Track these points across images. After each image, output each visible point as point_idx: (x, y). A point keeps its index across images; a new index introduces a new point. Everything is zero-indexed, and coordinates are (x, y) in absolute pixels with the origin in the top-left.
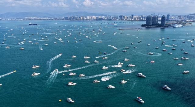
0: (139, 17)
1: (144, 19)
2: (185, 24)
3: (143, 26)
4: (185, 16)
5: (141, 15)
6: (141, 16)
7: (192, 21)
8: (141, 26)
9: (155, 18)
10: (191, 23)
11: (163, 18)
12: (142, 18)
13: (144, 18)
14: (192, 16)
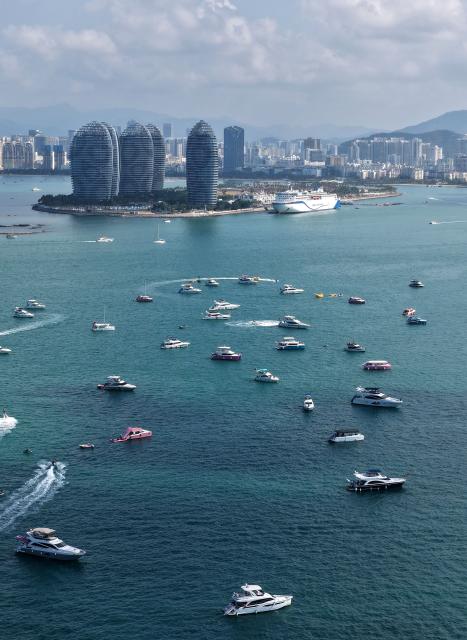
0: (18, 146)
1: (60, 160)
2: (355, 191)
3: (48, 204)
4: (345, 147)
5: (32, 133)
6: (32, 141)
7: (393, 174)
8: (35, 208)
9: (140, 146)
10: (390, 189)
11: (199, 142)
12: (38, 158)
13: (59, 150)
14: (391, 146)
